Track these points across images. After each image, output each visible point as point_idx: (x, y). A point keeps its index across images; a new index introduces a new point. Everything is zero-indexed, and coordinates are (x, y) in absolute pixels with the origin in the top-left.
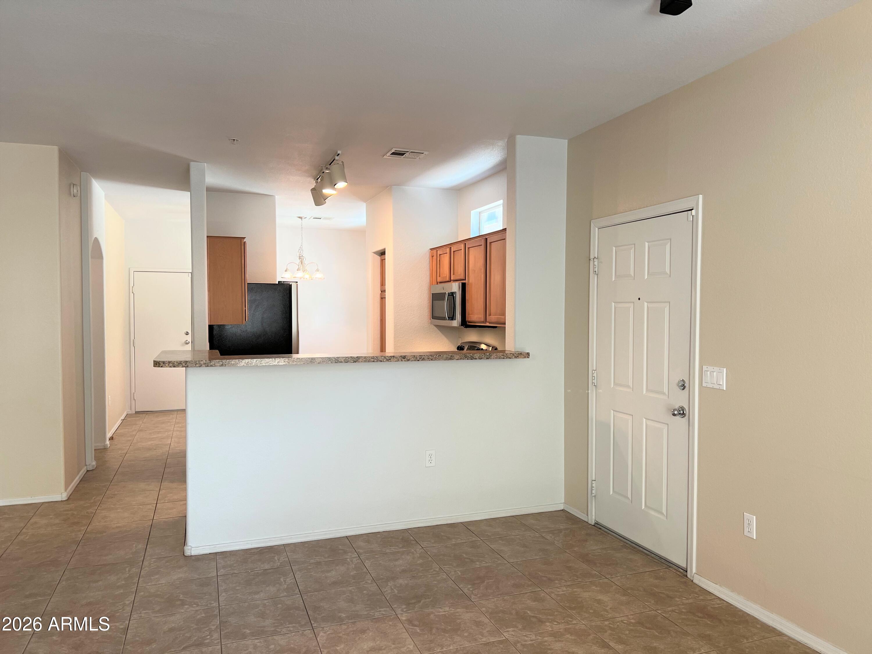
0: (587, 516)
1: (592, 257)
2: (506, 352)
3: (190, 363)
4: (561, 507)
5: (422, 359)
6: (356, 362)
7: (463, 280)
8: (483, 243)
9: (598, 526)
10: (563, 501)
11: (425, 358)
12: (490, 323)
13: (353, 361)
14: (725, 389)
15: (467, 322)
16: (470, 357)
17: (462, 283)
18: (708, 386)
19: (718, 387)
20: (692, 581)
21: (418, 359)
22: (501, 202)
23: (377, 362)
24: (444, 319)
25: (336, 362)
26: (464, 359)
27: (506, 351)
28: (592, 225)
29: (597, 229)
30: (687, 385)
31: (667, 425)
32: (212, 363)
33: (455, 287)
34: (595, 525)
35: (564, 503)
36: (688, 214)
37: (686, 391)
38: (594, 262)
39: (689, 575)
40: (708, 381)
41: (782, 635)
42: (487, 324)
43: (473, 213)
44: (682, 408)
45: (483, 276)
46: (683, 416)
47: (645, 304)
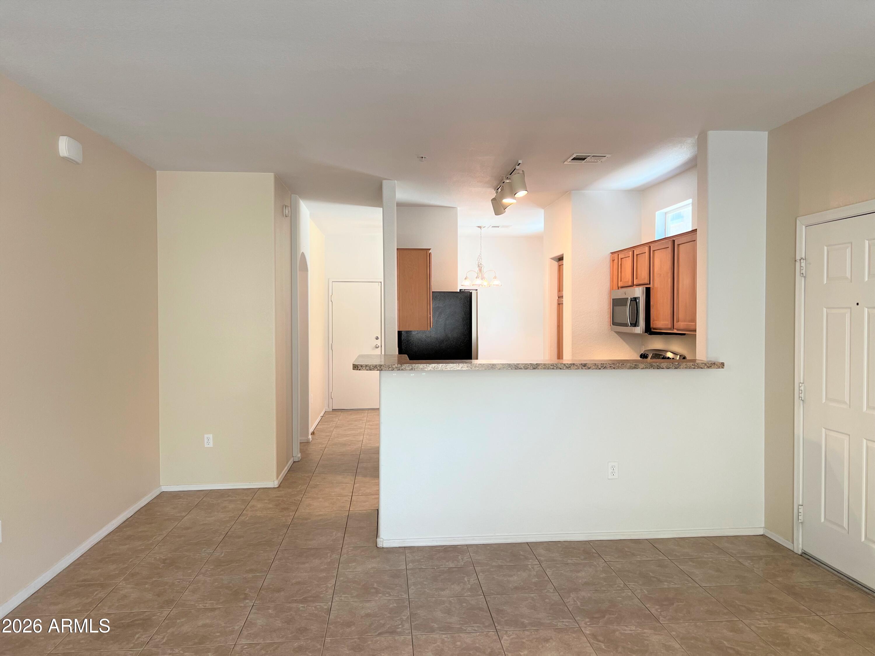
0: (792, 544)
1: (798, 258)
2: (697, 362)
4: (761, 532)
5: (603, 367)
6: (535, 369)
7: (647, 284)
8: (670, 245)
9: (805, 556)
10: (763, 525)
11: (607, 367)
12: (678, 330)
13: (532, 368)
15: (652, 329)
16: (656, 366)
17: (646, 288)
21: (600, 367)
22: (690, 201)
23: (557, 369)
24: (626, 325)
25: (516, 369)
26: (649, 368)
28: (798, 222)
29: (804, 227)
32: (403, 367)
33: (639, 292)
34: (802, 555)
35: (764, 528)
38: (801, 262)
42: (675, 331)
43: (658, 214)
45: (670, 280)
47: (866, 309)
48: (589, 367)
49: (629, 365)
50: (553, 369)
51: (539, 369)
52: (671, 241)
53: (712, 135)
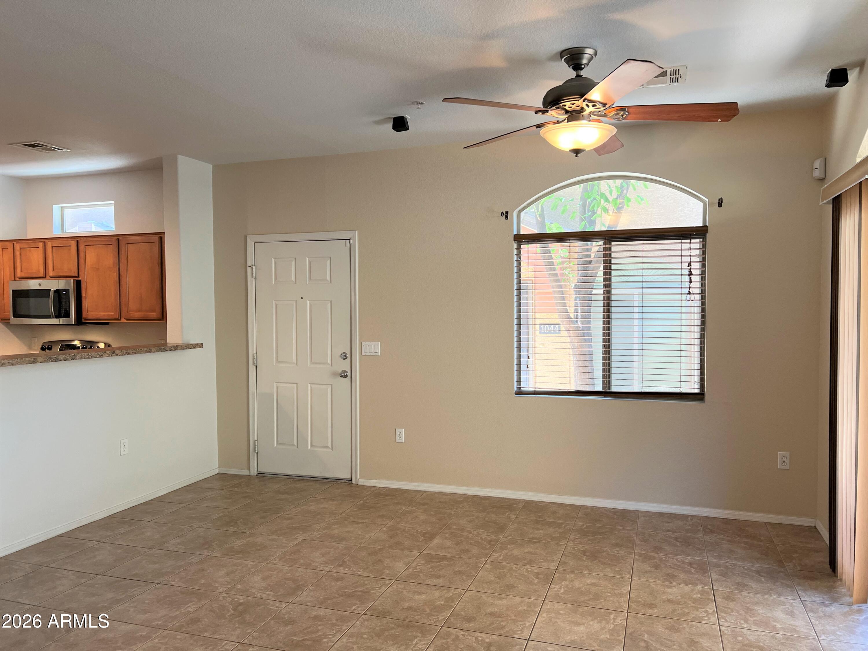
0: (248, 471)
1: (249, 264)
4: (217, 472)
5: (127, 353)
6: (73, 360)
7: (76, 277)
8: (114, 242)
9: (261, 476)
10: (217, 466)
12: (127, 319)
13: (71, 359)
14: (380, 355)
15: (83, 320)
18: (367, 355)
19: (374, 354)
20: (358, 484)
21: (125, 353)
22: (112, 202)
23: (91, 358)
25: (56, 361)
26: (159, 352)
27: (168, 344)
28: (248, 239)
29: (253, 243)
30: (349, 356)
31: (331, 386)
34: (258, 475)
35: (218, 468)
36: (346, 242)
37: (348, 360)
38: (252, 268)
39: (354, 482)
40: (366, 351)
41: (426, 492)
42: (123, 320)
43: (56, 208)
44: (345, 372)
45: (116, 274)
46: (346, 377)
47: (308, 302)
48: (117, 353)
49: (145, 349)
50: (88, 358)
51: (76, 359)
52: (115, 239)
53: (181, 159)
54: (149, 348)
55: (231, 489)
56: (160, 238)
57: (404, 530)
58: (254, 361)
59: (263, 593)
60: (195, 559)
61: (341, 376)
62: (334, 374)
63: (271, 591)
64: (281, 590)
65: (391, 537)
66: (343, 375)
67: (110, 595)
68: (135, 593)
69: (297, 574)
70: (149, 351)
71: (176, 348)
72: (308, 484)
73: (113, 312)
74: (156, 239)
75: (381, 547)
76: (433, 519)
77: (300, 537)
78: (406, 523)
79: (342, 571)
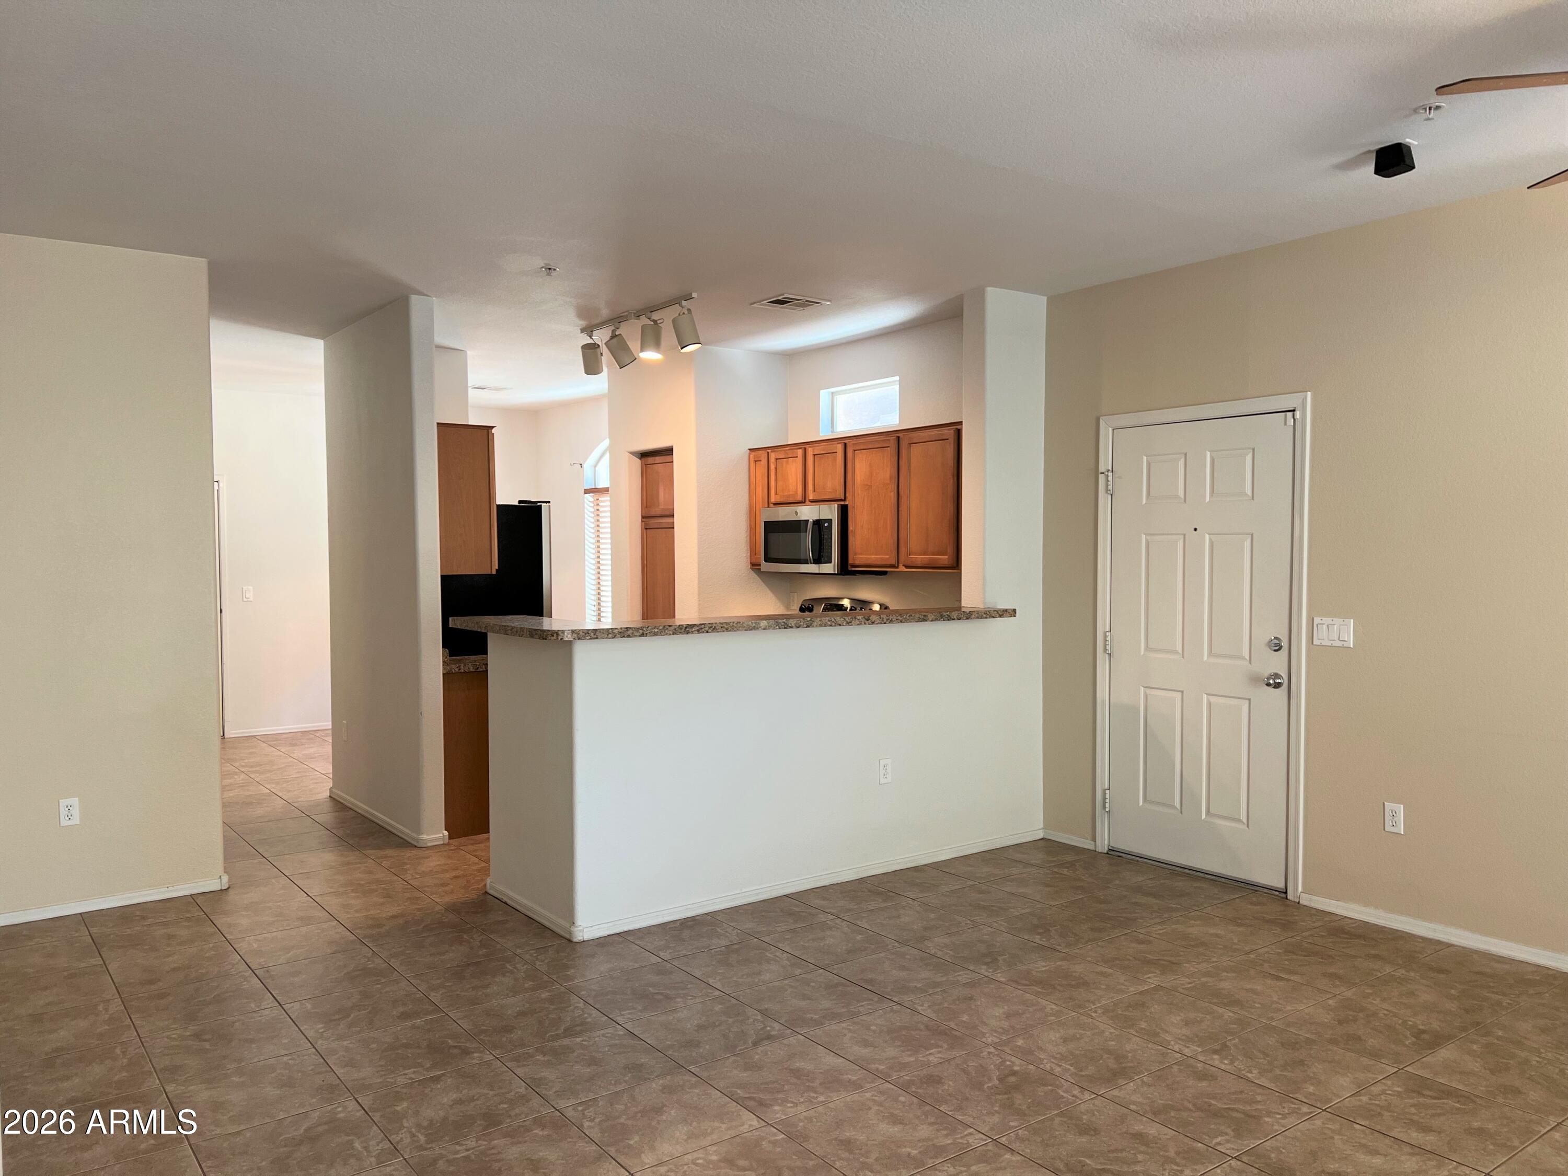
0: (1093, 843)
1: (1102, 468)
2: (963, 610)
3: (600, 632)
4: (1040, 835)
5: (889, 620)
7: (841, 500)
8: (893, 443)
9: (1114, 854)
10: (1042, 826)
12: (907, 567)
14: (1352, 646)
15: (849, 566)
17: (842, 505)
18: (1323, 644)
19: (1340, 644)
20: (1299, 903)
22: (897, 378)
26: (939, 620)
28: (1102, 423)
29: (1111, 429)
30: (1285, 644)
31: (1247, 702)
33: (830, 512)
34: (1109, 852)
35: (1043, 829)
36: (1286, 416)
37: (1284, 651)
38: (1107, 476)
39: (1290, 896)
40: (1323, 637)
41: (1452, 945)
42: (902, 568)
43: (824, 394)
44: (1277, 676)
45: (893, 495)
46: (1278, 686)
47: (1207, 536)
49: (917, 615)
50: (831, 626)
51: (813, 626)
52: (893, 439)
53: (992, 293)
54: (925, 614)
55: (1056, 870)
56: (956, 430)
57: (1375, 1014)
58: (1105, 645)
59: (1057, 1064)
60: (963, 977)
61: (1268, 685)
62: (1255, 680)
63: (1071, 1065)
64: (1090, 1068)
65: (1340, 1022)
66: (1271, 682)
67: (826, 1004)
68: (861, 1009)
69: (1128, 1047)
70: (924, 619)
71: (969, 616)
72: (1198, 884)
73: (887, 555)
74: (950, 432)
75: (1313, 1037)
76: (1452, 1006)
77: (1153, 980)
78: (1384, 1000)
79: (1217, 1063)
